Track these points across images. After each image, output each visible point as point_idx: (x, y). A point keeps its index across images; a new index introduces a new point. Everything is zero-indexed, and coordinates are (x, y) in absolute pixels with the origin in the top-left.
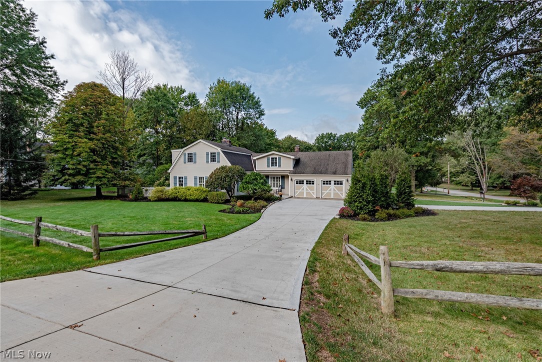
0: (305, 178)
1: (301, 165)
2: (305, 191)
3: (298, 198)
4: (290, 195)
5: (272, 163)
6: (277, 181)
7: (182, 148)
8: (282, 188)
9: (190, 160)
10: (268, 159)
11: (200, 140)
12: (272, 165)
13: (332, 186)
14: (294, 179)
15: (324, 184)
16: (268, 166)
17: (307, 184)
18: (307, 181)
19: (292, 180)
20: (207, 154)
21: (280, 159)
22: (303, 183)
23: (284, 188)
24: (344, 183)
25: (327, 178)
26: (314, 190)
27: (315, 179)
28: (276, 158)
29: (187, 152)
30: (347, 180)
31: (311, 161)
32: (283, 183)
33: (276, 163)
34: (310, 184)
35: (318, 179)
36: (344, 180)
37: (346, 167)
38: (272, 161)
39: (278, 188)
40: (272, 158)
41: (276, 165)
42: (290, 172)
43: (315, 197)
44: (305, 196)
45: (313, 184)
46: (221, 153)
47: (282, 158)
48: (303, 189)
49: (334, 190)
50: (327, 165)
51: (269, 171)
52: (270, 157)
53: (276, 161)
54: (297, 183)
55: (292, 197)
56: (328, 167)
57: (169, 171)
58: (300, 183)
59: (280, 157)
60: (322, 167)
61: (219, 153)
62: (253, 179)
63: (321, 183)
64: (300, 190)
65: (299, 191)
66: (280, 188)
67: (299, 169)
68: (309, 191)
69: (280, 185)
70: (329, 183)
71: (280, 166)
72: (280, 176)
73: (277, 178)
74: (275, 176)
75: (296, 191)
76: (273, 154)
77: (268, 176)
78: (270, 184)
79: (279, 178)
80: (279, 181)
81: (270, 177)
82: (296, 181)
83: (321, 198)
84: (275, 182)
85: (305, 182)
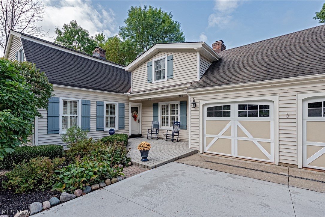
0: (234, 98)
2: (235, 139)
4: (191, 146)
5: (156, 73)
6: (173, 113)
8: (180, 128)
10: (149, 66)
12: (157, 78)
14: (200, 104)
16: (150, 81)
17: (242, 114)
18: (241, 107)
19: (195, 105)
21: (171, 60)
22: (228, 114)
23: (184, 127)
26: (269, 138)
27: (275, 98)
28: (163, 60)
32: (184, 116)
34: (253, 115)
35: (287, 99)
38: (156, 69)
39: (172, 128)
40: (156, 62)
41: (164, 76)
42: (193, 85)
43: (273, 159)
44: (235, 153)
47: (176, 56)
48: (228, 132)
51: (150, 89)
52: (154, 60)
54: (209, 115)
55: (197, 152)
58: (218, 115)
59: (170, 54)
64: (220, 135)
65: (216, 137)
66: (177, 128)
68: (250, 137)
69: (179, 120)
71: (171, 76)
72: (178, 102)
73: (172, 106)
74: (170, 103)
75: (206, 135)
76: (159, 51)
77: (156, 102)
78: (160, 119)
79: (177, 104)
80: (177, 114)
81: (160, 104)
82: (208, 109)
83: (300, 166)
84: (169, 115)
85: (234, 110)
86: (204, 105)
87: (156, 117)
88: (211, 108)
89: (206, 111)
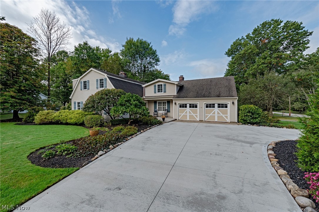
0: (188, 102)
1: (184, 91)
2: (188, 114)
3: (182, 121)
4: (174, 118)
5: (158, 90)
6: (163, 105)
7: (78, 77)
8: (168, 112)
9: (85, 87)
10: (155, 86)
11: (92, 69)
12: (158, 92)
13: (216, 109)
14: (177, 103)
15: (207, 107)
16: (155, 92)
17: (190, 107)
18: (190, 105)
19: (175, 104)
20: (97, 81)
21: (165, 85)
22: (186, 107)
23: (169, 112)
24: (228, 106)
25: (210, 102)
26: (197, 114)
27: (198, 103)
28: (162, 85)
29: (83, 80)
30: (233, 103)
31: (193, 86)
32: (169, 107)
33: (162, 89)
34: (193, 107)
35: (201, 103)
36: (229, 102)
37: (230, 90)
38: (158, 88)
39: (164, 112)
40: (158, 85)
41: (162, 91)
42: (174, 97)
43: (198, 119)
44: (188, 119)
45: (196, 107)
46: (108, 79)
47: (167, 85)
48: (186, 113)
49: (218, 113)
50: (210, 89)
51: (156, 96)
52: (157, 84)
53: (162, 87)
54: (180, 107)
55: (176, 120)
56: (210, 91)
57: (70, 98)
58: (183, 107)
59: (165, 83)
60: (204, 91)
61: (106, 80)
62: (126, 101)
63: (204, 106)
64: (184, 114)
65: (182, 114)
66: (166, 112)
67: (182, 94)
68: (193, 114)
69: (167, 109)
70: (212, 106)
71: (165, 92)
72: (166, 101)
73: (164, 103)
74: (162, 102)
75: (179, 114)
76: (159, 81)
77: (156, 101)
78: (157, 108)
79: (166, 102)
80: (166, 106)
81: (158, 102)
82: (180, 105)
83: (204, 121)
84: (162, 107)
85: (188, 106)
86: (178, 104)
87: (155, 107)
88: (181, 105)
89: (179, 106)
